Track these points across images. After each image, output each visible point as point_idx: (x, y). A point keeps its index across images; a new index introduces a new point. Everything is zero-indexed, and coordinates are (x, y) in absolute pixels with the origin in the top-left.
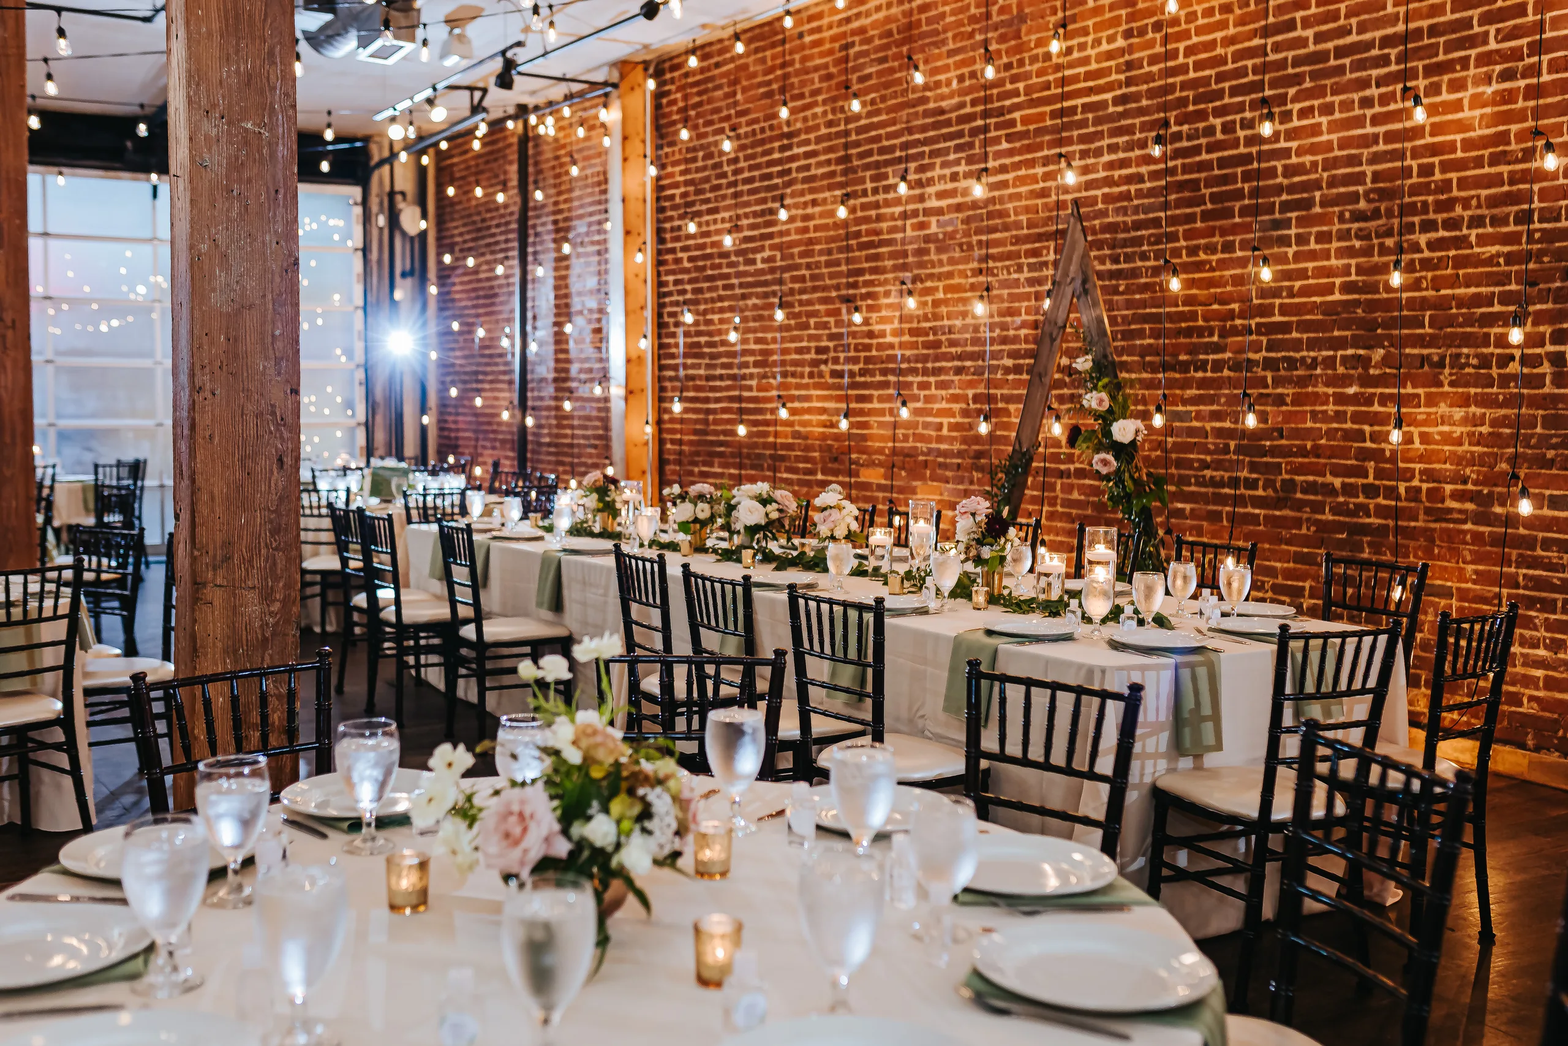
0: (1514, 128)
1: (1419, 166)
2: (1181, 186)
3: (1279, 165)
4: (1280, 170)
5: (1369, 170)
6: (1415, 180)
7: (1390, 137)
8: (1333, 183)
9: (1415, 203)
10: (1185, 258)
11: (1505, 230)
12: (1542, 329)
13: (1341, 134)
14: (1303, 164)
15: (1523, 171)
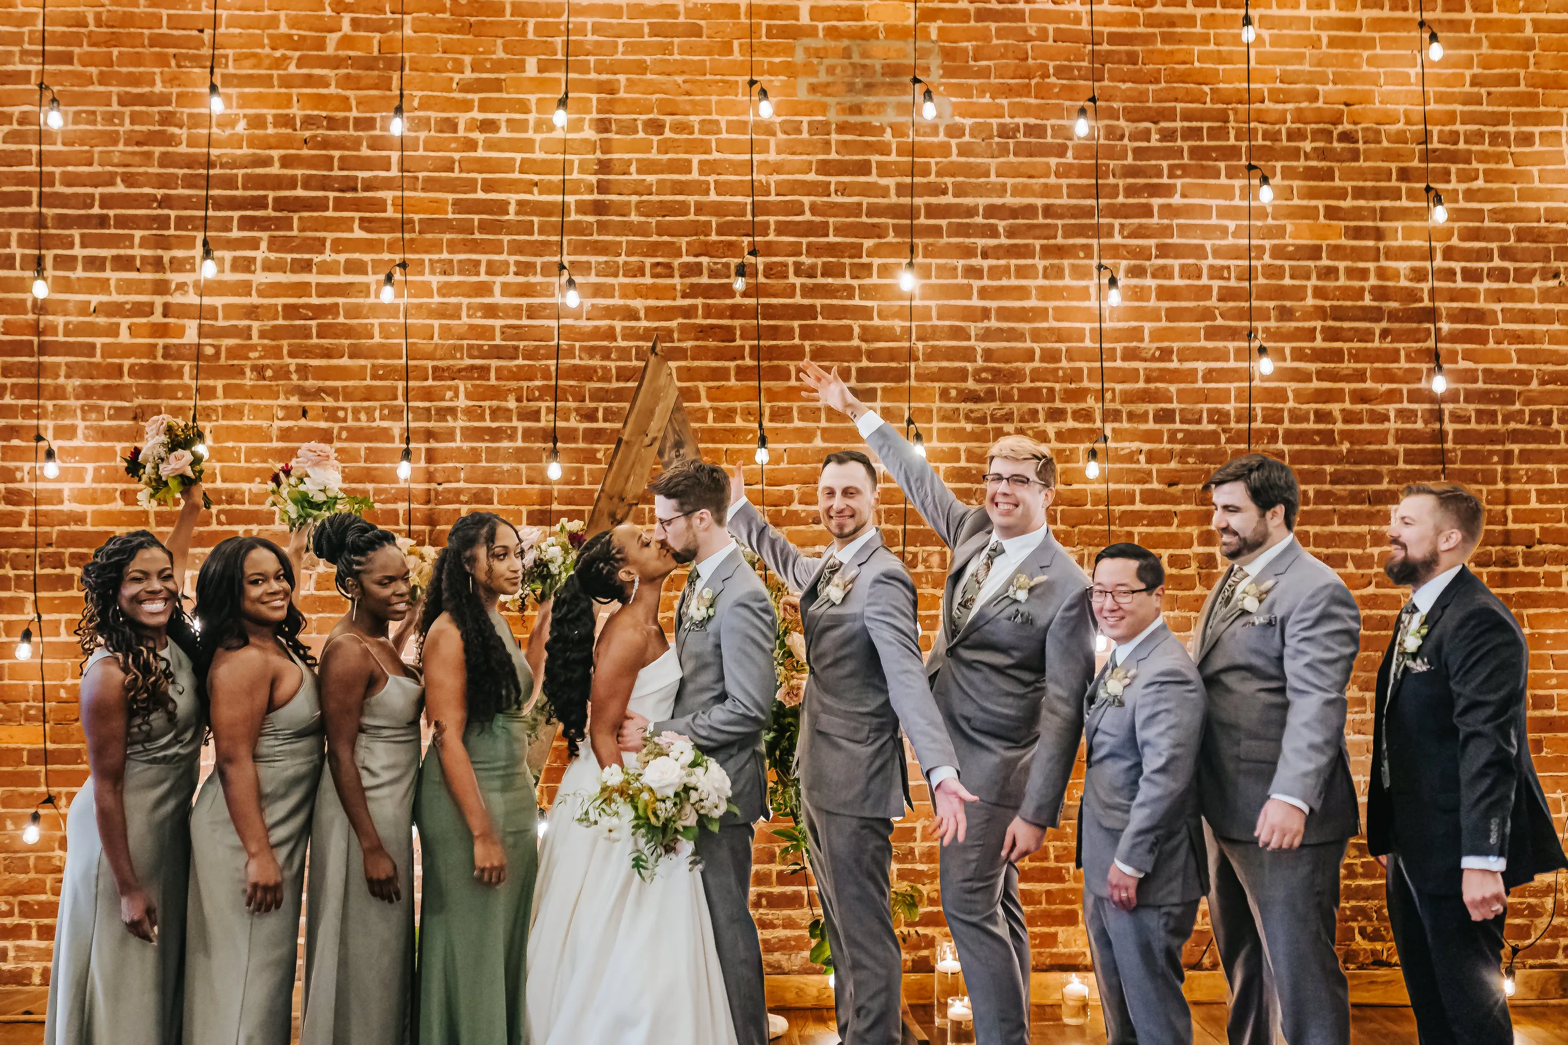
0: (1147, 326)
1: (1042, 349)
2: (704, 332)
3: (856, 326)
4: (857, 331)
5: (980, 346)
6: (1037, 364)
7: (1004, 314)
8: (931, 356)
9: (1039, 389)
10: (710, 423)
11: (1143, 427)
12: (1188, 529)
13: (941, 302)
14: (892, 328)
15: (1160, 370)
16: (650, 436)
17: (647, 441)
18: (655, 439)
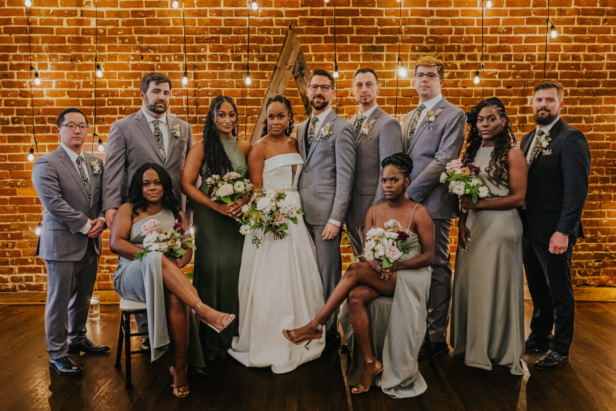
0: (502, 18)
1: (456, 29)
2: (310, 22)
3: (376, 18)
4: (376, 21)
5: (429, 27)
6: (453, 35)
7: (440, 13)
8: (408, 31)
9: (454, 46)
10: (313, 61)
11: (498, 62)
12: (515, 106)
13: (413, 8)
14: (391, 20)
15: (506, 37)
16: (289, 65)
17: (288, 67)
18: (291, 66)
